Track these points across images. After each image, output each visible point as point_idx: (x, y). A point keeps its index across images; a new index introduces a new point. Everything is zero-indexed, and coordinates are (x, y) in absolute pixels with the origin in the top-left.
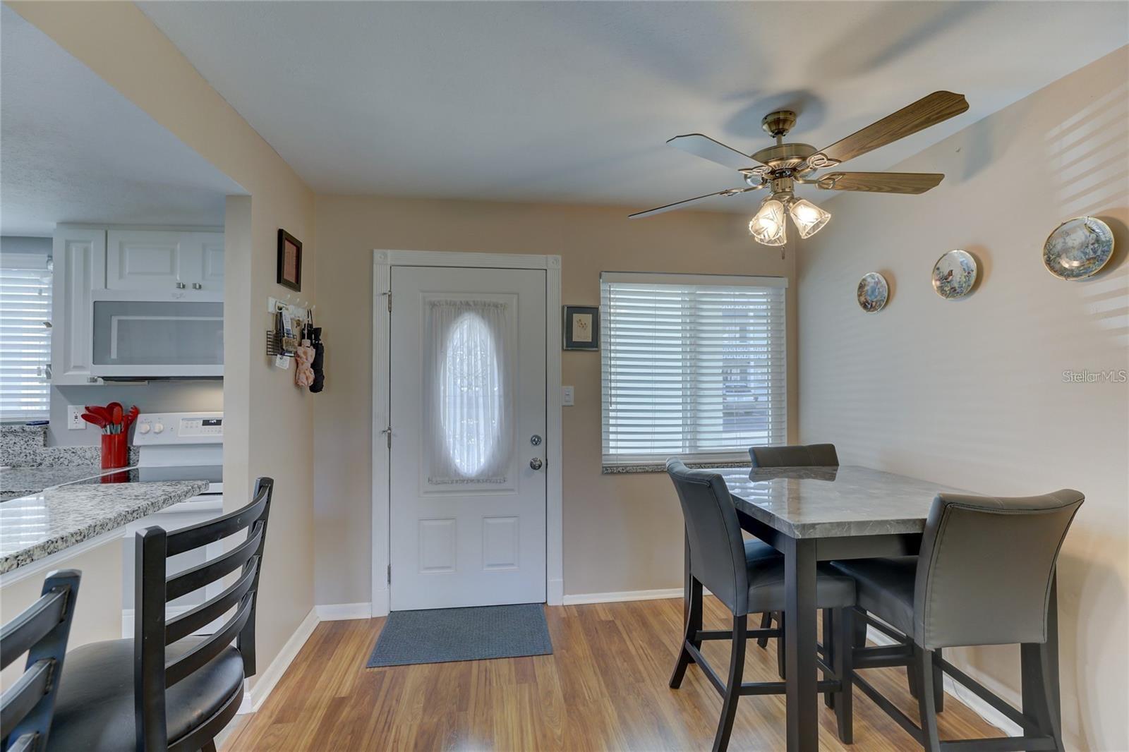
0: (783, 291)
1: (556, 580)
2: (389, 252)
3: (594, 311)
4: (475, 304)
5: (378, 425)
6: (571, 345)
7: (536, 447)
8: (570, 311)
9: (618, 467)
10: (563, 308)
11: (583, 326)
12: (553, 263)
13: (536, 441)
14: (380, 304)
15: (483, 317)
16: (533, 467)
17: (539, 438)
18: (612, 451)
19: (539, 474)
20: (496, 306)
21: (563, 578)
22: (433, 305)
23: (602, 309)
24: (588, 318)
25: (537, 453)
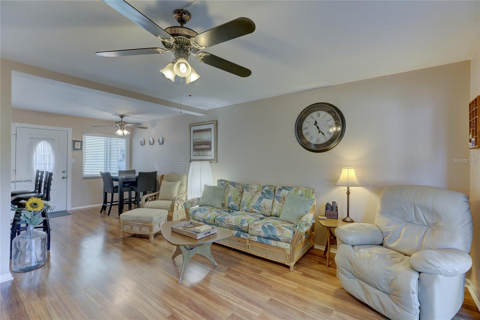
0: (129, 139)
1: (69, 204)
2: (16, 124)
3: (81, 142)
4: (46, 138)
5: (13, 168)
6: (74, 149)
7: (64, 173)
8: (74, 142)
9: (87, 177)
10: (72, 140)
11: (78, 145)
12: (70, 130)
13: (64, 172)
14: (13, 137)
15: (48, 142)
16: (63, 178)
17: (65, 171)
18: (85, 174)
19: (65, 180)
20: (52, 139)
21: (72, 203)
22: (31, 138)
23: (83, 141)
24: (79, 143)
25: (65, 175)
